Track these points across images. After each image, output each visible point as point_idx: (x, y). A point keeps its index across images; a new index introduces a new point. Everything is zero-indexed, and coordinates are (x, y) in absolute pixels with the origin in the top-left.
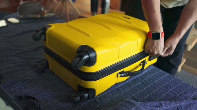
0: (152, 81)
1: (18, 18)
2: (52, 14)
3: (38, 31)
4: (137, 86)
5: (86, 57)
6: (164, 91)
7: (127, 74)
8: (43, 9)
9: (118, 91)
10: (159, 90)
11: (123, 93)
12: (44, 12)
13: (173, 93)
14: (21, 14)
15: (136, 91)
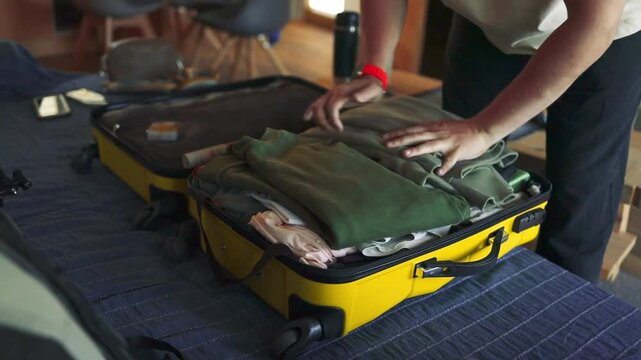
0: (536, 305)
1: (104, 90)
2: (210, 82)
4: (492, 320)
6: (576, 339)
7: (445, 269)
8: (180, 64)
9: (432, 333)
10: (560, 334)
11: (447, 341)
12: (184, 74)
13: (606, 345)
14: (112, 78)
15: (489, 334)
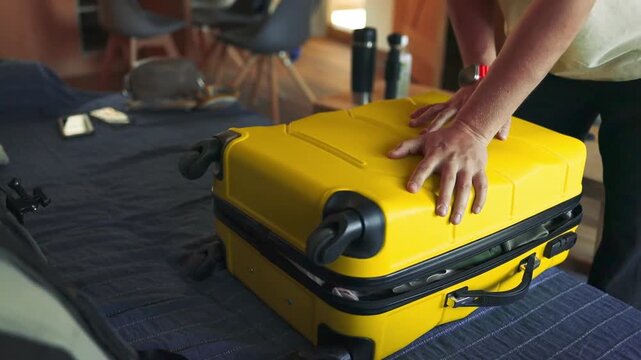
0: (551, 317)
1: (127, 109)
2: (230, 99)
3: (200, 149)
4: (506, 333)
5: (354, 227)
6: (593, 350)
7: (476, 299)
8: (201, 83)
10: (576, 346)
11: (460, 353)
12: (205, 91)
13: (624, 357)
14: (135, 97)
15: (503, 346)
